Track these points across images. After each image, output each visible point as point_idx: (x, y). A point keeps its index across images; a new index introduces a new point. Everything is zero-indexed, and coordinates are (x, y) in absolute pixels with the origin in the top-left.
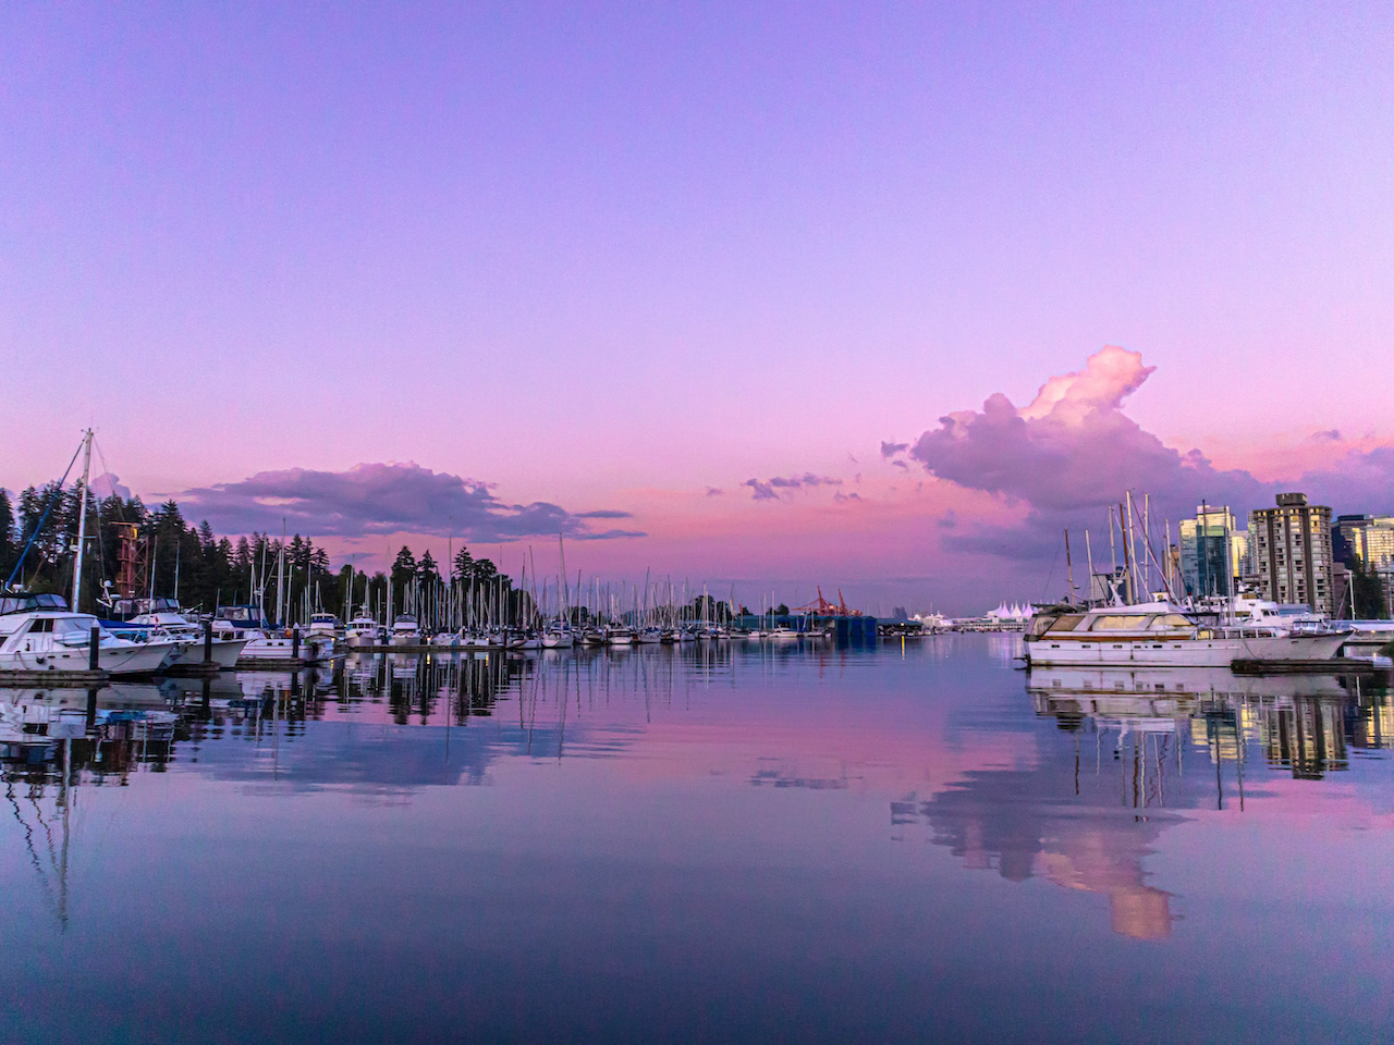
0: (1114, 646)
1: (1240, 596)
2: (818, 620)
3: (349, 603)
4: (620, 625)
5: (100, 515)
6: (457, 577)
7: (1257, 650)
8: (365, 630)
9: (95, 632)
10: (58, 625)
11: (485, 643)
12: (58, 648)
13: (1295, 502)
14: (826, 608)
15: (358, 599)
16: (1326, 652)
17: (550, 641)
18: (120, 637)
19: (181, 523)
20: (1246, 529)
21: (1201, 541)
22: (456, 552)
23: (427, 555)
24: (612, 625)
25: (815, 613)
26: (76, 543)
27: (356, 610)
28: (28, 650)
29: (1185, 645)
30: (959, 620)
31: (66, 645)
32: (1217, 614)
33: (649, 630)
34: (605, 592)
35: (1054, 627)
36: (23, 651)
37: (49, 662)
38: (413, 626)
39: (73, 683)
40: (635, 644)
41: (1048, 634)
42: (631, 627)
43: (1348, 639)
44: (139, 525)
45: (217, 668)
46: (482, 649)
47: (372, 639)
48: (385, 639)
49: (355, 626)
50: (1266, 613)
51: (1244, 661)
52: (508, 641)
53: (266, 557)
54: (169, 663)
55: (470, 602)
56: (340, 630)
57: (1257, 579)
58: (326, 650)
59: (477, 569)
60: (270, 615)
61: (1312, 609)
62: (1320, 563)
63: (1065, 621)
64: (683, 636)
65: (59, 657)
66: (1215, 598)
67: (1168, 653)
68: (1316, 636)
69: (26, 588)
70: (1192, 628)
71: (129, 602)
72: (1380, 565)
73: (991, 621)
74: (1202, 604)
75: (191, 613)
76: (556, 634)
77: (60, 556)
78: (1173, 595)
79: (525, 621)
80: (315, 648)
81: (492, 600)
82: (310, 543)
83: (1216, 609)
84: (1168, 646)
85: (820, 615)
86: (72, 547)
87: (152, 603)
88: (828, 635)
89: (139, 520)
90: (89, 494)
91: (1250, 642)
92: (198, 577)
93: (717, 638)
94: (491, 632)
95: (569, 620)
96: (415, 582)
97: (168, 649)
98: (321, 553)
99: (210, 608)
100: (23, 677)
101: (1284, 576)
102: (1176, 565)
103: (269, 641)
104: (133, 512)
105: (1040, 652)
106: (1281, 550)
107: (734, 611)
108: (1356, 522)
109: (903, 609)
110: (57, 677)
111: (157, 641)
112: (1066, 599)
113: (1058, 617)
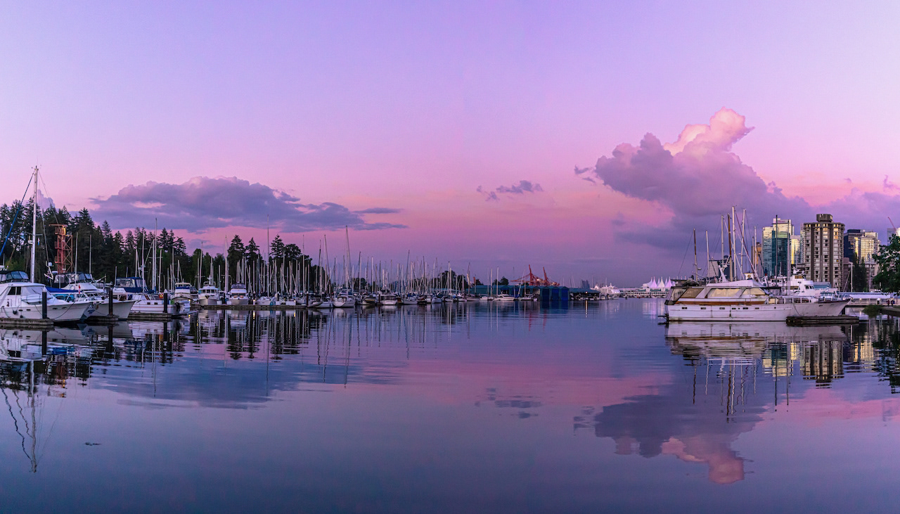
0: (720, 308)
1: (794, 276)
2: (528, 289)
3: (199, 276)
4: (388, 291)
5: (43, 220)
6: (273, 257)
7: (801, 310)
8: (211, 294)
9: (44, 295)
10: (23, 290)
11: (293, 303)
12: (24, 305)
13: (826, 220)
14: (534, 280)
15: (205, 273)
16: (836, 312)
17: (339, 303)
18: (59, 298)
19: (91, 223)
20: (800, 234)
21: (774, 240)
22: (272, 239)
23: (252, 241)
24: (383, 291)
25: (527, 284)
26: (31, 239)
27: (204, 281)
28: (8, 305)
29: (762, 307)
30: (624, 289)
31: (28, 303)
32: (780, 288)
33: (409, 295)
34: (379, 268)
35: (684, 296)
36: (6, 307)
37: (20, 313)
38: (243, 291)
39: (34, 327)
40: (399, 305)
41: (680, 300)
42: (396, 293)
43: (848, 304)
44: (67, 226)
45: (117, 319)
46: (291, 308)
47: (216, 300)
48: (224, 300)
49: (204, 291)
50: (807, 287)
51: (793, 317)
52: (309, 302)
53: (144, 243)
54: (88, 315)
55: (282, 275)
56: (194, 294)
57: (803, 266)
58: (185, 308)
59: (287, 251)
60: (149, 283)
61: (832, 286)
62: (837, 257)
63: (690, 292)
64: (433, 300)
65: (24, 310)
66: (780, 278)
67: (751, 313)
68: (832, 302)
69: (6, 267)
70: (766, 297)
71: (63, 276)
72: (866, 260)
73: (645, 290)
74: (773, 281)
75: (99, 282)
76: (343, 298)
77: (23, 247)
78: (756, 275)
79: (321, 289)
80: (178, 307)
81: (298, 272)
82: (173, 234)
83: (780, 284)
84: (752, 308)
85: (530, 286)
86: (29, 242)
87: (76, 276)
88: (535, 300)
89: (66, 222)
90: (37, 207)
91: (797, 305)
92: (102, 258)
93: (458, 301)
94: (297, 295)
95: (352, 287)
96: (245, 261)
97: (86, 306)
98: (180, 240)
99: (111, 279)
100: (7, 322)
101: (818, 265)
102: (759, 255)
103: (149, 301)
104: (62, 217)
105: (675, 312)
106: (817, 248)
107: (470, 282)
108: (856, 234)
109: (587, 281)
110: (24, 323)
111: (80, 301)
112: (693, 277)
113: (687, 289)
